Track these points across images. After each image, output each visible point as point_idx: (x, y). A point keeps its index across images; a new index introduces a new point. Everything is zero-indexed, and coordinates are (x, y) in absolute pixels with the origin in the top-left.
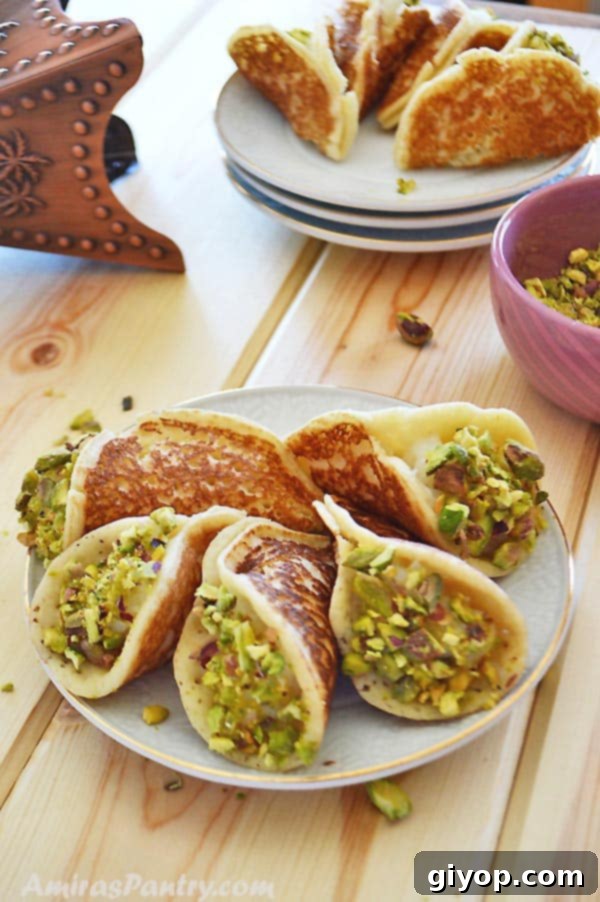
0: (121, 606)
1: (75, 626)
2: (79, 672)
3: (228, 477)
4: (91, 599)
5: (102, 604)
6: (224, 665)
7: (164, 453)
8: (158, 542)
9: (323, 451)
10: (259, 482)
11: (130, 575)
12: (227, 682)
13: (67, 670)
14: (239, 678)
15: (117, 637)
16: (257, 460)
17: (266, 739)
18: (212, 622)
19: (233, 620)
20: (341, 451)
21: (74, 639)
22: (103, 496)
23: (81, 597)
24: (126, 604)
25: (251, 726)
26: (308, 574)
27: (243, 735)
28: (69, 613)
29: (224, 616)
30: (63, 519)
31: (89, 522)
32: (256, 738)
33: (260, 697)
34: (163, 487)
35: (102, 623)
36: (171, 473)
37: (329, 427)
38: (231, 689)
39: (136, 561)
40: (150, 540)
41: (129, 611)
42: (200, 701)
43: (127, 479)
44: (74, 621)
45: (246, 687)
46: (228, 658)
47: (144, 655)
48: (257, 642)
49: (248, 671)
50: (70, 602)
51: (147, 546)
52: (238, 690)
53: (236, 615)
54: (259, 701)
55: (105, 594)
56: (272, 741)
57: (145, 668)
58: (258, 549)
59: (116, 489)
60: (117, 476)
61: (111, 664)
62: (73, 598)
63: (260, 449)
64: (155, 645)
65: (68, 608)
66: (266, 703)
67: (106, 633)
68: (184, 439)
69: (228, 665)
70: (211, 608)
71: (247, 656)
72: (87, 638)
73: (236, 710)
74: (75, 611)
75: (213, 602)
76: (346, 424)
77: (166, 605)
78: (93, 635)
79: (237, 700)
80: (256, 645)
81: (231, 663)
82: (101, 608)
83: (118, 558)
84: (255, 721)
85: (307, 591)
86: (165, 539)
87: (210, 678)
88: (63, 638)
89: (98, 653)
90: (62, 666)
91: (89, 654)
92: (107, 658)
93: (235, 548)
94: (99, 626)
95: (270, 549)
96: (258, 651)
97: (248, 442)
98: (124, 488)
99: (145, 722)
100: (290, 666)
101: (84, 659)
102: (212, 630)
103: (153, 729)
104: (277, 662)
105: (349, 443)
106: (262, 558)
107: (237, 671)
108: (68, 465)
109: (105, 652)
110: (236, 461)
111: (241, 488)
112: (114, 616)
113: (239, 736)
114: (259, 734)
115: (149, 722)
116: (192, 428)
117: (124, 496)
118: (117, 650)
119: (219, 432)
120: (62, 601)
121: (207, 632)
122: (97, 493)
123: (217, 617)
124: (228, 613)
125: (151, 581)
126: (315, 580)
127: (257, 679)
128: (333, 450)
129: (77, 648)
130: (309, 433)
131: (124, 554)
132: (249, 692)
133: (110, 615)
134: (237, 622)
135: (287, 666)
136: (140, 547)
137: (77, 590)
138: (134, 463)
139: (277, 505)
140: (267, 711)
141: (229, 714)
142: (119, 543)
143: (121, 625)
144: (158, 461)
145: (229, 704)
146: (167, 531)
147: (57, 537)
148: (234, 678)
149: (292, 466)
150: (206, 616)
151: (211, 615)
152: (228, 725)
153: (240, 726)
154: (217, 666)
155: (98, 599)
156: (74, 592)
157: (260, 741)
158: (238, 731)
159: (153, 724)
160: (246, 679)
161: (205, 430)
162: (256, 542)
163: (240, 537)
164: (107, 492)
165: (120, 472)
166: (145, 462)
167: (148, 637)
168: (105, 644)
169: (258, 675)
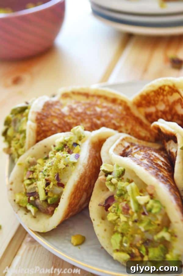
0: (58, 179)
1: (32, 191)
2: (35, 217)
3: (106, 117)
4: (41, 176)
5: (47, 178)
6: (120, 208)
7: (74, 106)
8: (76, 144)
9: (153, 102)
10: (122, 119)
11: (62, 161)
12: (123, 218)
13: (28, 216)
14: (132, 216)
15: (55, 196)
16: (119, 109)
17: (147, 253)
18: (111, 184)
19: (124, 182)
20: (162, 100)
21: (31, 198)
22: (45, 125)
23: (35, 175)
24: (60, 177)
25: (138, 245)
26: (158, 159)
27: (134, 251)
28: (29, 185)
29: (118, 181)
30: (25, 137)
31: (39, 138)
32: (142, 252)
33: (144, 227)
34: (75, 121)
35: (46, 188)
36: (78, 115)
37: (156, 88)
38: (126, 223)
39: (65, 154)
40: (72, 143)
41: (62, 181)
42: (105, 230)
43: (57, 117)
44: (31, 189)
45: (136, 221)
46: (124, 204)
47: (71, 207)
48: (141, 194)
49: (137, 212)
50: (29, 179)
51: (71, 146)
52: (130, 223)
53: (125, 179)
54: (143, 230)
55: (49, 172)
56: (151, 254)
57: (71, 214)
58: (128, 147)
59: (52, 122)
60: (52, 116)
61: (53, 212)
62: (31, 177)
63: (120, 104)
64: (77, 201)
65: (28, 182)
66: (147, 231)
67: (49, 194)
68: (83, 100)
69: (124, 208)
70: (109, 176)
71: (136, 202)
72: (39, 197)
73: (129, 236)
74: (32, 183)
75: (110, 173)
76: (165, 86)
77: (83, 178)
78: (42, 196)
79: (130, 230)
80: (141, 196)
81: (126, 207)
82: (46, 180)
83: (55, 153)
84: (141, 242)
85: (160, 166)
86: (79, 143)
87: (111, 217)
88: (26, 198)
89: (45, 206)
90: (25, 214)
91: (40, 207)
92: (50, 209)
93: (117, 146)
94: (45, 190)
95: (134, 147)
96: (143, 199)
97: (114, 101)
98: (56, 121)
99: (72, 244)
100: (164, 207)
101: (37, 210)
102: (111, 189)
103: (77, 248)
104: (156, 205)
105: (166, 95)
106: (131, 151)
107: (130, 212)
108: (27, 111)
109: (49, 205)
110: (110, 110)
111: (113, 121)
112: (54, 185)
113: (131, 251)
114: (143, 250)
115: (75, 244)
116: (87, 95)
117: (56, 125)
118: (56, 204)
119: (99, 97)
120: (25, 178)
121: (108, 190)
122: (42, 124)
123: (114, 181)
124: (121, 178)
125: (74, 164)
126: (162, 161)
127: (143, 216)
128: (158, 101)
129: (33, 204)
130: (145, 94)
131: (58, 150)
132: (137, 224)
133: (52, 184)
134: (127, 183)
135: (163, 208)
136: (66, 147)
137: (33, 172)
138: (59, 110)
139: (132, 129)
140: (148, 236)
141: (125, 238)
142: (54, 146)
143: (58, 189)
144: (72, 110)
145: (125, 232)
146: (80, 138)
147: (22, 146)
148: (128, 216)
149: (136, 112)
150: (108, 181)
151: (110, 180)
152: (125, 245)
153: (131, 245)
154: (116, 209)
155: (45, 175)
156: (31, 173)
157: (144, 254)
158: (131, 248)
159: (77, 245)
160: (135, 216)
161: (93, 96)
162: (127, 144)
163: (118, 141)
164: (47, 123)
165: (53, 114)
166: (65, 110)
167: (73, 196)
168: (49, 201)
169: (144, 214)
